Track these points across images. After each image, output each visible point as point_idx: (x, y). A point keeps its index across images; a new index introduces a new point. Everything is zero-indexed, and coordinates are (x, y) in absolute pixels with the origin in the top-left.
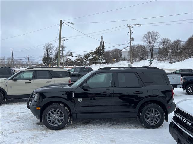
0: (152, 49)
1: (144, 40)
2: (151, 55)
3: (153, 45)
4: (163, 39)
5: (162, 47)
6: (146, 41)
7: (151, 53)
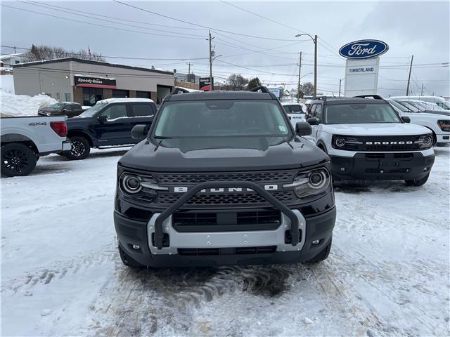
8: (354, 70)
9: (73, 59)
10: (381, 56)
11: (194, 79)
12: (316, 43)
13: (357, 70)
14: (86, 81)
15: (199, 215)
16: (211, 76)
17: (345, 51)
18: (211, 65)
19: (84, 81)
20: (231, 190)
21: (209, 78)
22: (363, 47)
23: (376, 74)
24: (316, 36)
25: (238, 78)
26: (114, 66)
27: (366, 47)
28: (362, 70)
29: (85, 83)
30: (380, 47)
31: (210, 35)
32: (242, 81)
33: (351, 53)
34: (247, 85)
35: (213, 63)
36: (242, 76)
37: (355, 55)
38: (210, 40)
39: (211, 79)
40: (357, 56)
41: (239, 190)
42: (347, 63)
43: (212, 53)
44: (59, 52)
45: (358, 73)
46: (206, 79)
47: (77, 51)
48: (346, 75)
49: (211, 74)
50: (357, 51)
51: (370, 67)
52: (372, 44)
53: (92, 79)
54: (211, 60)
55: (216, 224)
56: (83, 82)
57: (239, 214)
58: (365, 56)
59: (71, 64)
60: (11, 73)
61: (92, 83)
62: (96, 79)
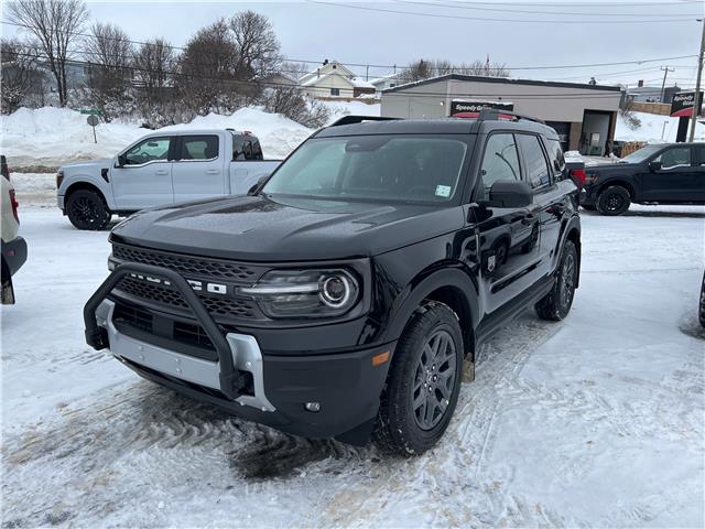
0: (60, 65)
1: (19, 16)
2: (60, 91)
3: (65, 48)
4: (99, 27)
5: (98, 59)
6: (31, 22)
7: (59, 79)
9: (454, 77)
14: (468, 108)
16: (698, 88)
18: (700, 69)
19: (464, 108)
21: (693, 94)
26: (514, 82)
29: (466, 111)
44: (444, 67)
46: (687, 95)
47: (468, 64)
49: (698, 85)
53: (476, 104)
54: (700, 60)
56: (463, 111)
57: (177, 324)
59: (450, 83)
60: (379, 101)
61: (476, 111)
62: (482, 105)
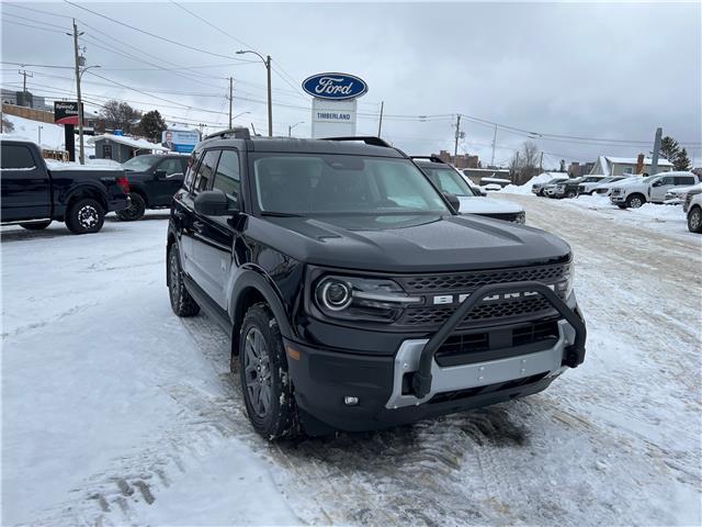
8: (324, 116)
10: (358, 99)
11: (31, 101)
12: (268, 67)
13: (327, 116)
15: (467, 337)
16: (79, 100)
17: (311, 85)
18: (79, 81)
20: (507, 296)
22: (335, 84)
23: (353, 124)
24: (269, 58)
25: (121, 107)
27: (339, 84)
28: (335, 116)
30: (358, 87)
31: (75, 26)
32: (129, 113)
33: (319, 89)
34: (139, 121)
35: (82, 79)
36: (130, 104)
37: (324, 94)
38: (76, 36)
39: (78, 106)
40: (329, 95)
41: (517, 295)
42: (314, 104)
43: (80, 61)
45: (329, 120)
48: (314, 121)
49: (79, 96)
50: (327, 87)
51: (346, 113)
52: (347, 80)
54: (77, 73)
55: (489, 350)
57: (515, 331)
58: (338, 97)
